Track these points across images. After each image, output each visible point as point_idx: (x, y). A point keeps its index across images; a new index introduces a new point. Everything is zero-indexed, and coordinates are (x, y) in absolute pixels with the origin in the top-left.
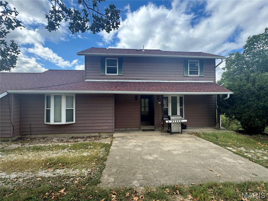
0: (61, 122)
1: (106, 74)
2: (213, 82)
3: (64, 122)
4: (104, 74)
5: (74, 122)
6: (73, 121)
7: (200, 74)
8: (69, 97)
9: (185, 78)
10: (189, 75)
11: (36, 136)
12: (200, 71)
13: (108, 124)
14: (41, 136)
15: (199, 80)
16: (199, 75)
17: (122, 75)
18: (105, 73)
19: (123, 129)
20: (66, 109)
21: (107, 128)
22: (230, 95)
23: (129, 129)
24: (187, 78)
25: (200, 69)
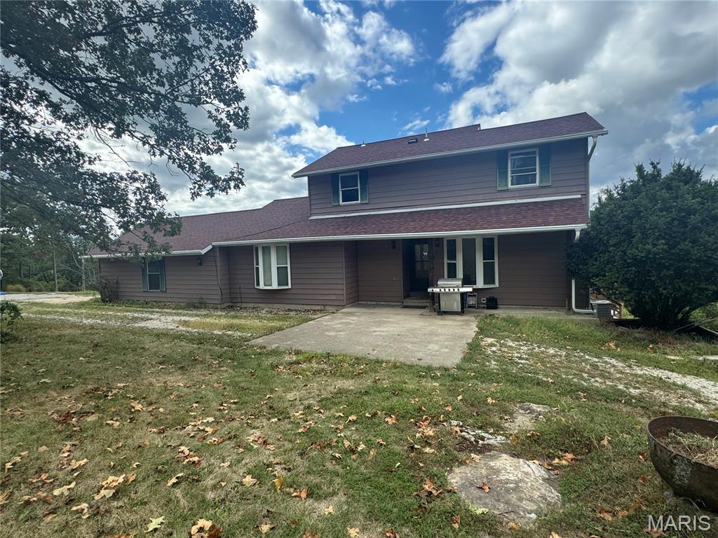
0: (271, 286)
1: (341, 203)
2: (580, 196)
3: (275, 286)
4: (337, 204)
5: (290, 286)
6: (287, 285)
7: (541, 181)
8: (280, 248)
9: (499, 195)
10: (510, 186)
11: (248, 305)
12: (541, 175)
13: (337, 292)
14: (252, 305)
15: (537, 196)
16: (537, 184)
17: (367, 202)
18: (338, 201)
19: (373, 303)
20: (278, 268)
21: (334, 297)
22: (582, 230)
23: (383, 303)
24: (505, 195)
25: (541, 168)
